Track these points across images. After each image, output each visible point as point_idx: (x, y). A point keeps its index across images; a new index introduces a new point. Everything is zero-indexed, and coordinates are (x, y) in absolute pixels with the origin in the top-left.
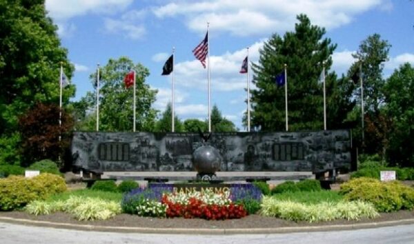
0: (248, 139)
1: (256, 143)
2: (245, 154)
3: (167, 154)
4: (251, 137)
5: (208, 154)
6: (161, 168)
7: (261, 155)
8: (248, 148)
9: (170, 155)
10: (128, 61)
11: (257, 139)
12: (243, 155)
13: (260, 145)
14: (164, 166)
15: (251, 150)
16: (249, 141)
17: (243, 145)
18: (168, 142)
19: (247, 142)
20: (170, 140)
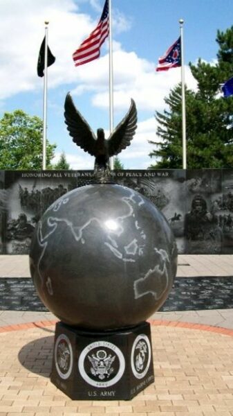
0: (192, 185)
1: (209, 194)
2: (187, 217)
3: (23, 218)
4: (199, 182)
5: (112, 225)
6: (10, 247)
7: (221, 218)
8: (194, 205)
9: (29, 218)
10: (23, 115)
11: (213, 185)
12: (182, 219)
13: (217, 197)
14: (16, 242)
15: (199, 208)
16: (195, 189)
17: (182, 198)
18: (27, 192)
19: (192, 191)
20: (29, 188)
